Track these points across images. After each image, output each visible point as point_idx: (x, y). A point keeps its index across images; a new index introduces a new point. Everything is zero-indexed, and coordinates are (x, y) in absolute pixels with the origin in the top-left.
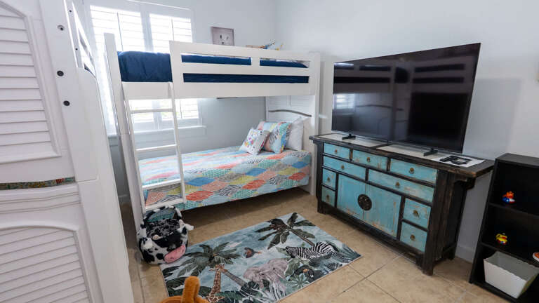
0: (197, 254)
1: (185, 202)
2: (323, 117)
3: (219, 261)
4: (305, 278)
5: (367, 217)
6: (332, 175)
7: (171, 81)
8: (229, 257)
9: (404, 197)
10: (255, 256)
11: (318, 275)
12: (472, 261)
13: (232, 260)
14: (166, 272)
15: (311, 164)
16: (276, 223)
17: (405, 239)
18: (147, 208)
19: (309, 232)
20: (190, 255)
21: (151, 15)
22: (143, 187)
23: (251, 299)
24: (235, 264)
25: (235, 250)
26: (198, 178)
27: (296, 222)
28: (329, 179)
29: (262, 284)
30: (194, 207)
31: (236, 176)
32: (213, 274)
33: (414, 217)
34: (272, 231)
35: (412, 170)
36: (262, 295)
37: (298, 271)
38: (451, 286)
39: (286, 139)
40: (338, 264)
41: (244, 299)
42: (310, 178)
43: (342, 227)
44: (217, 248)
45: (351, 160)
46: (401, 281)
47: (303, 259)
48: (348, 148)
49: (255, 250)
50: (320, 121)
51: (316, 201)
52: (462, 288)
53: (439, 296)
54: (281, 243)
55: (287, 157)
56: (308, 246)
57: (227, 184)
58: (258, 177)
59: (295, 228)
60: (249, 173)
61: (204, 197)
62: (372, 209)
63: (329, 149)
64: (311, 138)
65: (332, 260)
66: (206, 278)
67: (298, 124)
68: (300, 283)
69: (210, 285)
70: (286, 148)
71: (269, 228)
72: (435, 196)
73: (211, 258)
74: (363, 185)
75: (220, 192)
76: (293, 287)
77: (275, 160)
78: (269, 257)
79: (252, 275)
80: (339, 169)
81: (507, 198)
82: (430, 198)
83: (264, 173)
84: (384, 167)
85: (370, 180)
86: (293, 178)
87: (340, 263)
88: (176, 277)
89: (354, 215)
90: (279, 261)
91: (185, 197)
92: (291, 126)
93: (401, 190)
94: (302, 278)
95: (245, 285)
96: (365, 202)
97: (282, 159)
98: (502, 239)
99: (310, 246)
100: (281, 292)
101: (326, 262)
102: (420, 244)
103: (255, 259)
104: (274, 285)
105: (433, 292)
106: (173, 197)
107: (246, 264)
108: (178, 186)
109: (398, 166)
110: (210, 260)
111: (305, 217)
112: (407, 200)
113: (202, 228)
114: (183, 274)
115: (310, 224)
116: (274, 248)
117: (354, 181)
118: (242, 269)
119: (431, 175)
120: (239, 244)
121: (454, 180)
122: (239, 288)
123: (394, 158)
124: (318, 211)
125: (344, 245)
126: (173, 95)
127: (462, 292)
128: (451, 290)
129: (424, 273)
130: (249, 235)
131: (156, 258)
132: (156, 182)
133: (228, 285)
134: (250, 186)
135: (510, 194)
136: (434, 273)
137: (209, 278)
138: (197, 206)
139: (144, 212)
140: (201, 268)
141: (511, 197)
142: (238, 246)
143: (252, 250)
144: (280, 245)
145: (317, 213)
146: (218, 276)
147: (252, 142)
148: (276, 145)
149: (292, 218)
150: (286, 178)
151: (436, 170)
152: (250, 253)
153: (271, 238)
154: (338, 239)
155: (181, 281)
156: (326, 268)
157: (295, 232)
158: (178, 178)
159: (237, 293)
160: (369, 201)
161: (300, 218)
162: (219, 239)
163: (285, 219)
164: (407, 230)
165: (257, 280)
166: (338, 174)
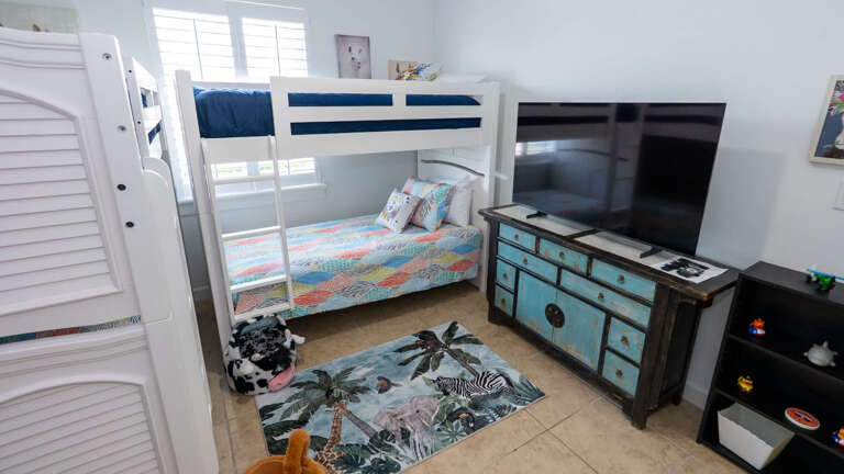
0: (309, 385)
1: (293, 308)
2: (503, 177)
3: (340, 398)
4: (461, 427)
5: (557, 337)
6: (511, 271)
7: (273, 134)
8: (355, 391)
9: (610, 315)
10: (393, 389)
11: (480, 423)
12: (703, 408)
13: (359, 395)
14: (265, 412)
15: (481, 247)
16: (426, 337)
17: (609, 374)
18: (238, 318)
19: (472, 354)
20: (299, 385)
21: (245, 20)
22: (233, 288)
23: (383, 458)
24: (363, 402)
25: (364, 379)
26: (313, 273)
27: (455, 337)
28: (505, 276)
29: (399, 435)
30: (305, 313)
31: (368, 269)
32: (330, 417)
33: (621, 344)
34: (420, 350)
35: (622, 279)
36: (398, 452)
37: (452, 416)
38: (668, 447)
39: (445, 209)
40: (510, 407)
41: (372, 457)
42: (480, 269)
43: (522, 348)
44: (338, 376)
45: (537, 252)
46: (600, 436)
47: (461, 397)
48: (534, 234)
49: (393, 382)
50: (497, 183)
51: (487, 305)
52: (685, 451)
53: (650, 462)
54: (430, 370)
55: (446, 238)
56: (470, 377)
57: (354, 280)
58: (402, 268)
59: (453, 347)
60: (387, 264)
61: (321, 300)
62: (564, 327)
63: (506, 232)
64: (481, 213)
65: (503, 401)
66: (321, 423)
67: (465, 187)
68: (453, 435)
69: (326, 433)
70: (445, 222)
71: (415, 347)
72: (652, 319)
73: (329, 392)
74: (553, 290)
75: (345, 292)
76: (443, 441)
77: (426, 244)
78: (412, 392)
79: (385, 421)
80: (520, 263)
81: (754, 328)
82: (645, 321)
83: (411, 262)
84: (583, 269)
85: (562, 284)
86: (454, 268)
87: (514, 406)
88: (278, 421)
89: (539, 332)
90: (426, 400)
91: (292, 301)
92: (453, 190)
93: (606, 305)
94: (457, 426)
95: (375, 435)
96: (555, 316)
97: (438, 242)
98: (745, 385)
99: (472, 377)
100: (426, 448)
101: (493, 403)
102: (629, 383)
103: (391, 395)
104: (416, 437)
105: (643, 455)
106: (275, 301)
107: (378, 402)
108: (283, 285)
109: (602, 270)
110: (327, 395)
111: (469, 330)
112: (613, 319)
113: (317, 342)
114: (289, 416)
115: (476, 342)
116: (419, 379)
117: (541, 283)
118: (371, 409)
119: (648, 290)
120: (369, 370)
121: (679, 300)
122: (367, 441)
123: (598, 258)
124: (489, 320)
125: (522, 378)
126: (275, 156)
127: (685, 456)
128: (668, 453)
129: (633, 424)
130: (385, 357)
131: (256, 386)
132: (251, 280)
133: (352, 435)
134: (388, 282)
135: (758, 323)
136: (647, 425)
137: (325, 423)
138: (309, 313)
139: (233, 323)
140: (314, 407)
141: (759, 327)
142: (368, 374)
143: (388, 381)
144: (430, 375)
145: (487, 322)
146: (337, 420)
147: (394, 214)
148: (430, 219)
149: (449, 330)
150: (443, 269)
151: (654, 284)
152: (385, 386)
153: (417, 362)
154: (515, 367)
155: (285, 427)
156: (492, 412)
157: (452, 353)
158: (282, 273)
159: (364, 447)
160: (561, 314)
161: (461, 331)
162: (342, 361)
163: (439, 331)
164: (612, 363)
165: (393, 428)
166: (518, 270)
